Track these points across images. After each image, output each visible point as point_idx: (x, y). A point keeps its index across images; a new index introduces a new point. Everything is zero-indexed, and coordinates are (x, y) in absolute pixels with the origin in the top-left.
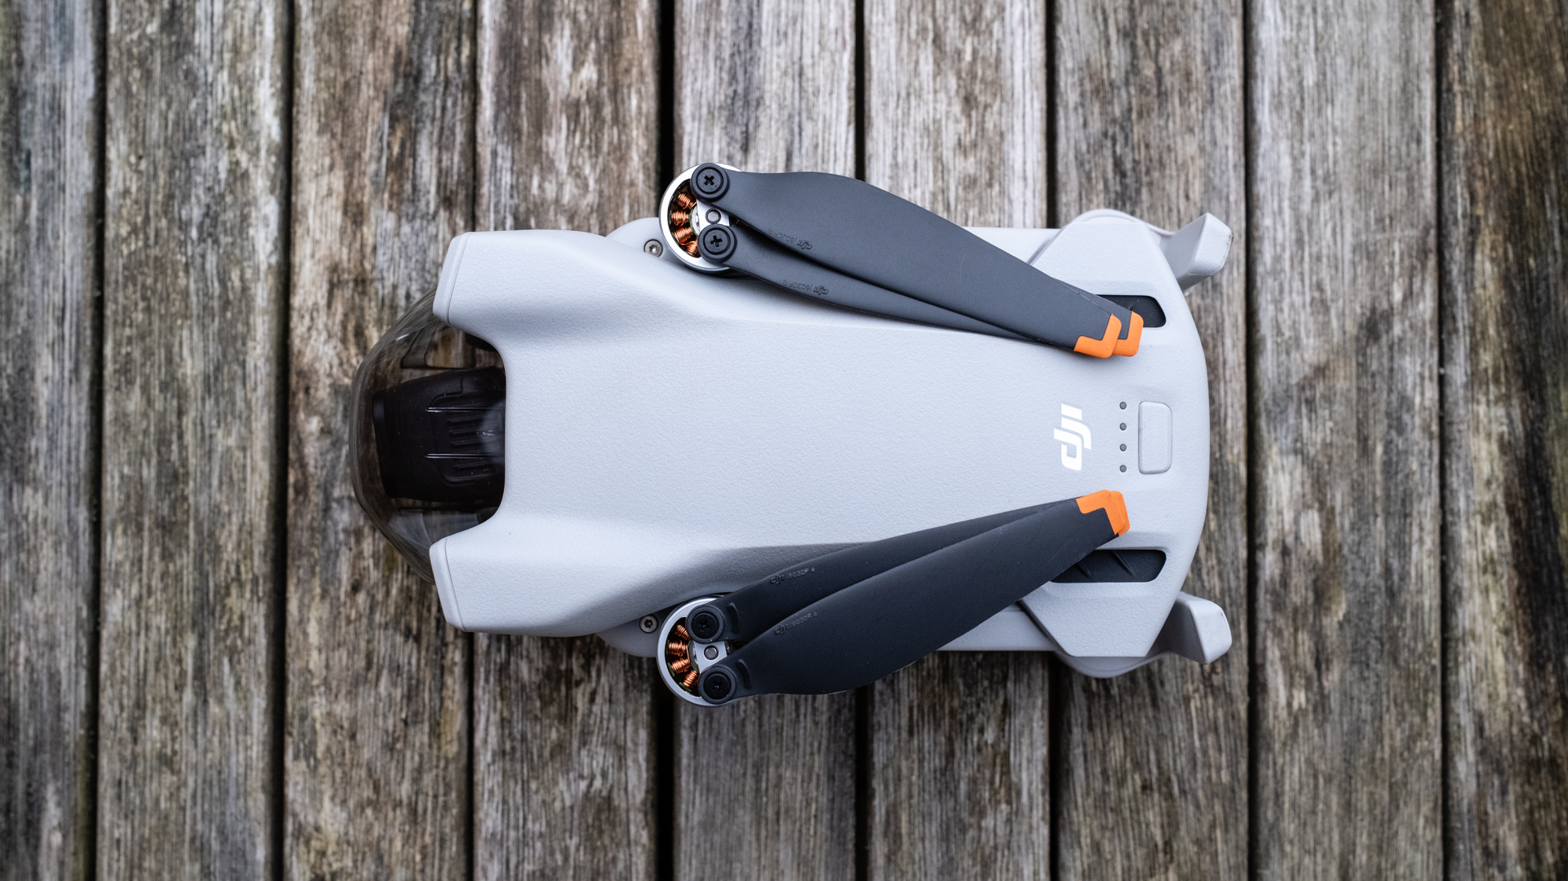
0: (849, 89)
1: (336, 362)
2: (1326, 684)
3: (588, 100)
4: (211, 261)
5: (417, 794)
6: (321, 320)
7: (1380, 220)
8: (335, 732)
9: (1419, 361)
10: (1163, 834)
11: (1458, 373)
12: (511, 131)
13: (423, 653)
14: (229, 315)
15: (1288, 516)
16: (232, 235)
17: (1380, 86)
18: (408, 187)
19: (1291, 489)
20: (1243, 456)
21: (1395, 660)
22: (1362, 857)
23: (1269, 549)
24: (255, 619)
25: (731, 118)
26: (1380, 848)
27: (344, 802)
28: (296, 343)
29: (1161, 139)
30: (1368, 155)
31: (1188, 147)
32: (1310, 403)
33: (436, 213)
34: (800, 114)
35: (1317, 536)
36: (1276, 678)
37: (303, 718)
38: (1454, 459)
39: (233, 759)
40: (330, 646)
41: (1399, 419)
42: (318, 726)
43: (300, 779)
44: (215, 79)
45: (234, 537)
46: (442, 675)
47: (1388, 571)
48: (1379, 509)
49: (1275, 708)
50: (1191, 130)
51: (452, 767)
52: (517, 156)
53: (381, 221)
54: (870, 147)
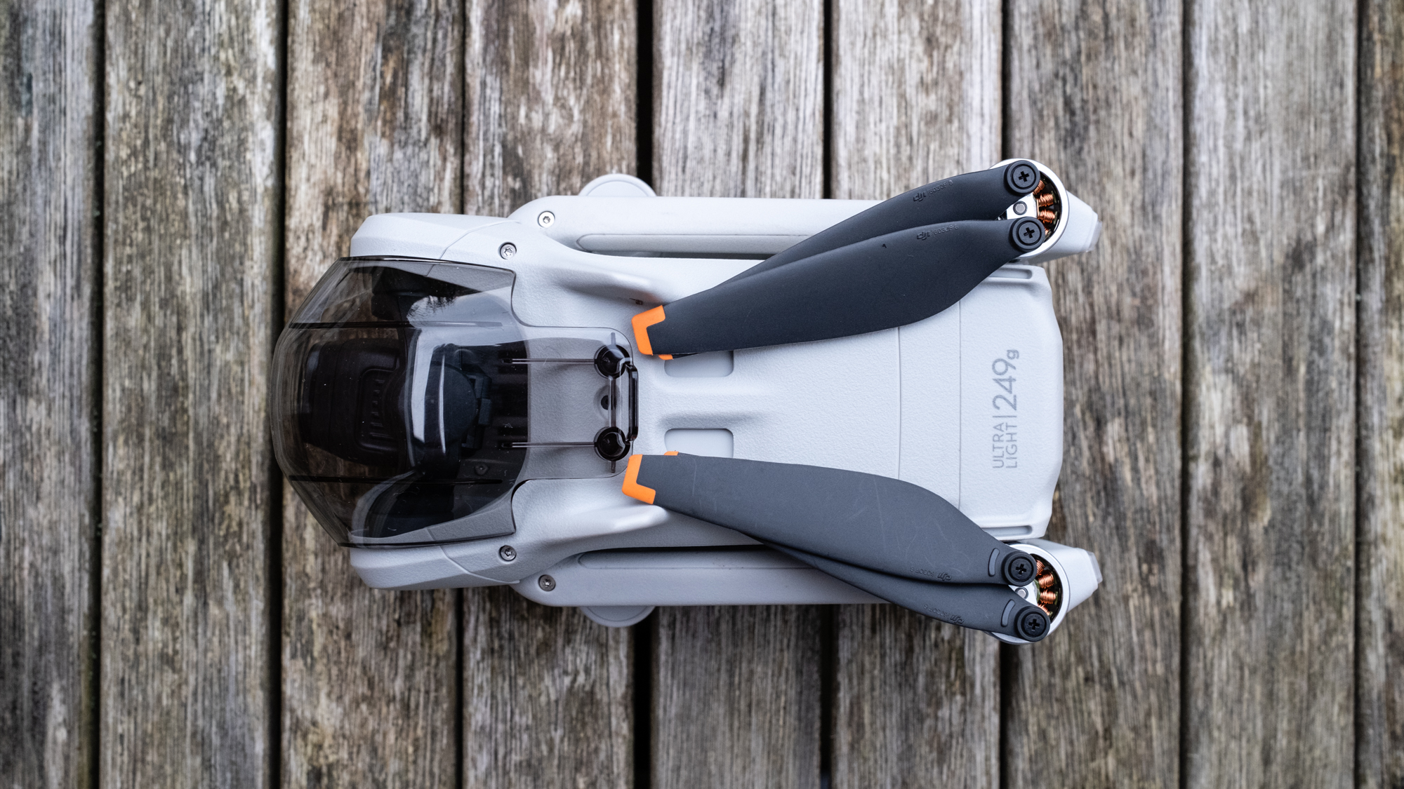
0: (818, 29)
2: (1252, 584)
3: (573, 34)
4: (210, 183)
5: (409, 690)
6: (317, 241)
7: (1305, 158)
8: (331, 632)
9: (1339, 288)
10: (1104, 722)
11: (1374, 300)
12: (500, 63)
14: (227, 235)
15: (1220, 430)
16: (230, 158)
17: (1308, 34)
18: (400, 115)
19: (1223, 405)
20: (1179, 375)
21: (1314, 562)
22: (1282, 742)
23: (1202, 461)
24: (254, 526)
25: (708, 54)
26: (1299, 733)
27: (340, 698)
28: (292, 263)
29: (1108, 80)
30: (1295, 97)
31: (1132, 88)
32: (1240, 326)
33: (427, 140)
34: (773, 52)
35: (1245, 449)
36: (1206, 579)
37: (300, 619)
38: (1369, 378)
39: (233, 658)
40: (326, 551)
41: (1321, 341)
42: (314, 626)
43: (297, 676)
44: (212, 8)
45: (233, 448)
47: (1308, 481)
48: (1301, 423)
49: (1206, 606)
50: (1135, 72)
51: (442, 664)
52: (505, 88)
53: (375, 147)
54: (838, 83)
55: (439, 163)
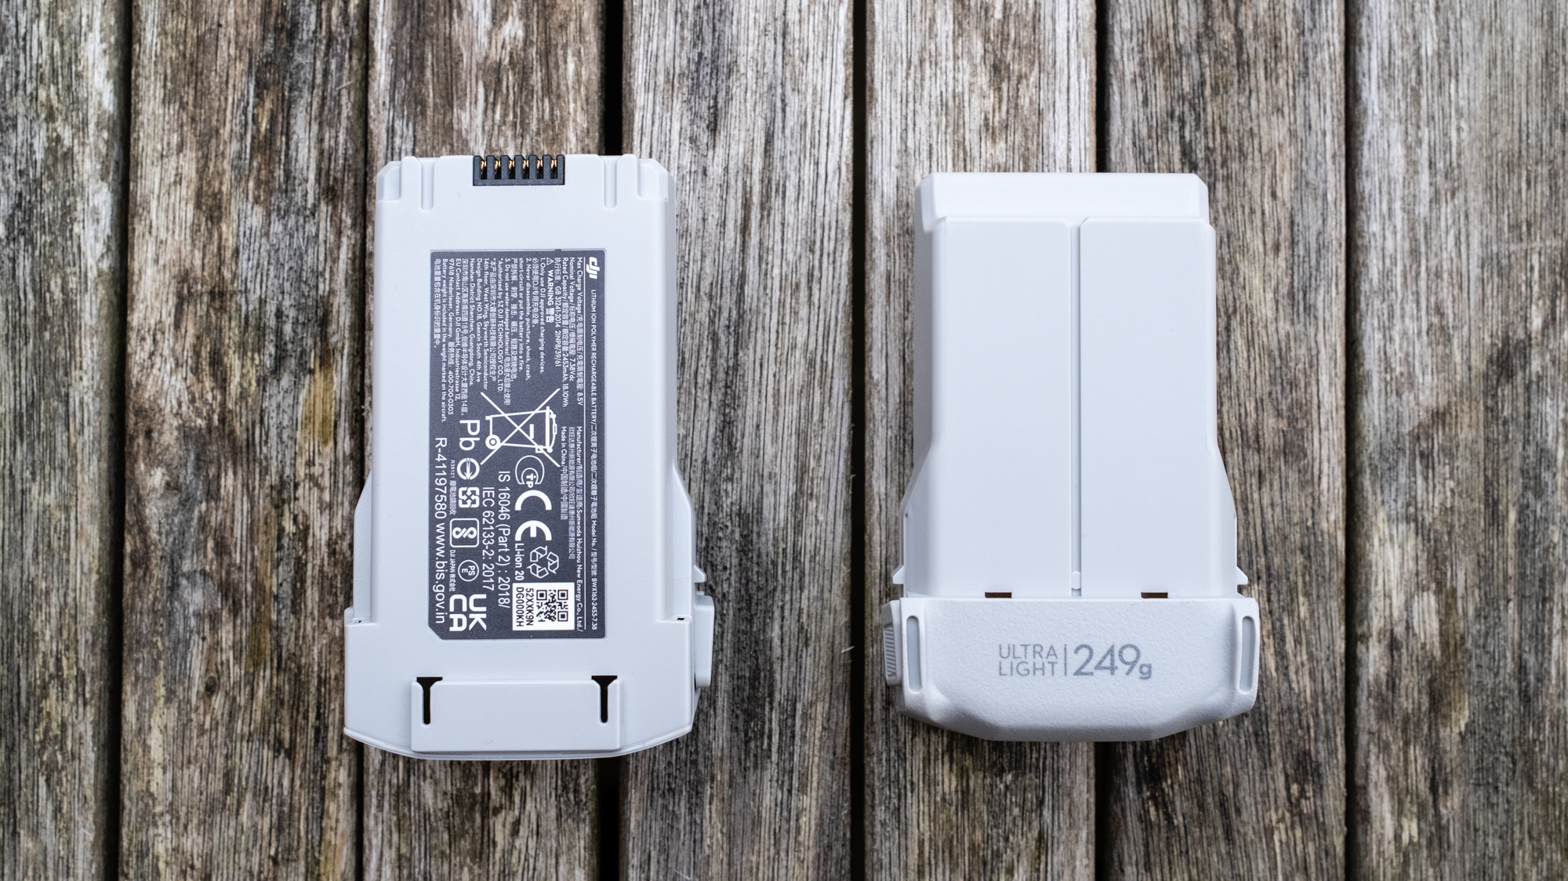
0: (845, 54)
1: (185, 398)
2: (1443, 811)
3: (511, 62)
4: (24, 266)
6: (166, 345)
7: (1515, 227)
12: (413, 103)
13: (298, 772)
14: (47, 335)
15: (1398, 600)
16: (51, 233)
17: (1517, 57)
18: (280, 173)
19: (1402, 566)
20: (1342, 524)
21: (1531, 783)
23: (1373, 641)
24: (82, 728)
25: (695, 89)
28: (135, 373)
29: (1241, 121)
30: (1501, 143)
31: (1275, 132)
32: (1426, 456)
33: (315, 206)
34: (783, 85)
35: (1434, 625)
36: (1381, 805)
37: (142, 855)
40: (178, 762)
41: (1537, 477)
42: (162, 865)
44: (30, 31)
45: (54, 622)
46: (323, 799)
47: (1522, 668)
48: (1511, 591)
49: (1380, 842)
50: (1279, 111)
52: (420, 136)
53: (245, 217)
54: (873, 127)
55: (332, 238)
